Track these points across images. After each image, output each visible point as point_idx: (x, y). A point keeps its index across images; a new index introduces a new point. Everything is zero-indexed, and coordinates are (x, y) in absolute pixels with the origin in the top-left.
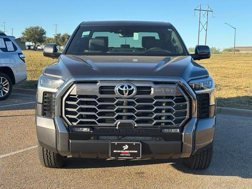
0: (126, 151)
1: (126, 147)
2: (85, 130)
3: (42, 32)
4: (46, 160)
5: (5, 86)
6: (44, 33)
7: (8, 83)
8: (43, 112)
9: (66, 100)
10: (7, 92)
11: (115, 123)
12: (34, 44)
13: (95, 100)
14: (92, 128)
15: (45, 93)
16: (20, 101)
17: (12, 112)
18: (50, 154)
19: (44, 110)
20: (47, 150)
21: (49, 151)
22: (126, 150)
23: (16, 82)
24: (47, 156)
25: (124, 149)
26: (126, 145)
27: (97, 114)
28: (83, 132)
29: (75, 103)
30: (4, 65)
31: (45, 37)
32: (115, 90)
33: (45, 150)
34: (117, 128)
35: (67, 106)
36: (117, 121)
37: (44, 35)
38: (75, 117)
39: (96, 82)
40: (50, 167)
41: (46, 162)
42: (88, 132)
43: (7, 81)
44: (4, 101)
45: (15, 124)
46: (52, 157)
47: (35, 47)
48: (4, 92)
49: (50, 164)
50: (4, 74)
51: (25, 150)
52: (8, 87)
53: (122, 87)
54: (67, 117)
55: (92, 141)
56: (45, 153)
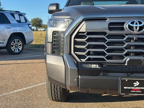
0: (137, 88)
1: (137, 84)
2: (94, 66)
3: (41, 21)
4: (53, 95)
5: (19, 46)
6: (42, 22)
7: (21, 43)
8: (52, 50)
9: (75, 38)
10: (20, 49)
11: (124, 60)
12: (36, 28)
13: (104, 37)
14: (101, 65)
15: (54, 33)
16: (29, 55)
17: (24, 61)
18: (57, 89)
19: (53, 48)
20: (54, 86)
21: (56, 87)
22: (137, 86)
23: (26, 43)
24: (55, 91)
25: (135, 86)
26: (137, 82)
27: (106, 51)
28: (91, 68)
29: (84, 40)
30: (19, 32)
31: (42, 24)
32: (125, 26)
33: (53, 85)
34: (126, 64)
35: (76, 43)
36: (126, 58)
37: (42, 23)
38: (84, 54)
39: (105, 19)
40: (56, 101)
41: (53, 96)
42: (96, 68)
43: (20, 42)
44: (18, 55)
45: (26, 68)
46: (59, 92)
47: (36, 29)
48: (19, 50)
49: (57, 98)
50: (19, 37)
51: (34, 86)
52: (22, 46)
53: (133, 23)
54: (76, 54)
55: (101, 77)
56: (53, 88)
